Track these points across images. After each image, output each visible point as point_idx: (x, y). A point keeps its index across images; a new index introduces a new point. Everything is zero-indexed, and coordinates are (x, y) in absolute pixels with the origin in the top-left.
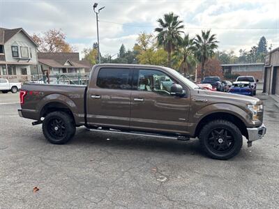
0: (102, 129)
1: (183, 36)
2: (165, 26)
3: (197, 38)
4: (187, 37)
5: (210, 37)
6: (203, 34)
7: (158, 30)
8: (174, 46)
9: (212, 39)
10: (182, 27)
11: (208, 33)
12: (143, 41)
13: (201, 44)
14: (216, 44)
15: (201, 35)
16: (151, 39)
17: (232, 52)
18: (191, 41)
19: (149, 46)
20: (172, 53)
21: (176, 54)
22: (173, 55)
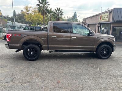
0: (55, 51)
1: (49, 9)
2: (41, 3)
3: (55, 10)
4: (51, 10)
5: (60, 10)
6: (58, 9)
7: (38, 5)
8: (45, 13)
9: (61, 11)
10: (49, 5)
11: (60, 8)
12: (27, 10)
13: (57, 13)
14: (63, 13)
15: (57, 9)
16: (31, 9)
17: (65, 17)
18: (53, 11)
19: (30, 12)
20: (45, 16)
21: (46, 17)
22: (45, 17)
